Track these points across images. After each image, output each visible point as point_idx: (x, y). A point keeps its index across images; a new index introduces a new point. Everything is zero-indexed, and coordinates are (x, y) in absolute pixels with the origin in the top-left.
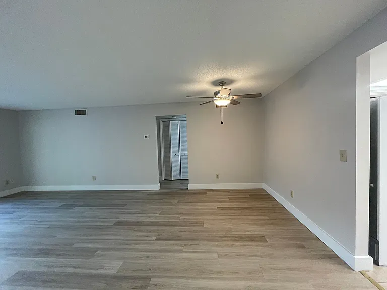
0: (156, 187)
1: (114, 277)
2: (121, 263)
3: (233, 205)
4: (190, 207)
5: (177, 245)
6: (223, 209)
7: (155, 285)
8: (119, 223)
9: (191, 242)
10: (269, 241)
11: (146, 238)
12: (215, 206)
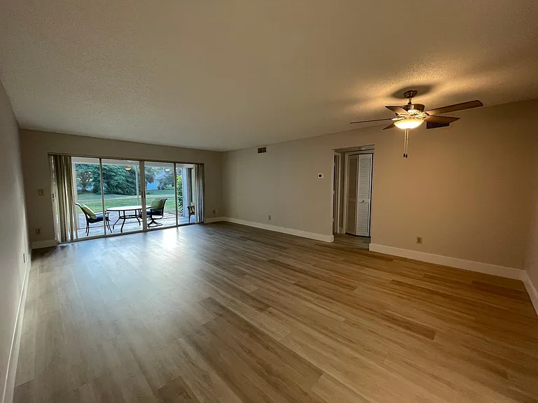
0: (329, 239)
1: (248, 295)
2: (256, 288)
3: (424, 285)
4: (355, 268)
5: (310, 295)
6: (399, 283)
7: (270, 313)
8: (271, 261)
9: (325, 298)
10: (437, 340)
11: (286, 280)
12: (391, 277)
